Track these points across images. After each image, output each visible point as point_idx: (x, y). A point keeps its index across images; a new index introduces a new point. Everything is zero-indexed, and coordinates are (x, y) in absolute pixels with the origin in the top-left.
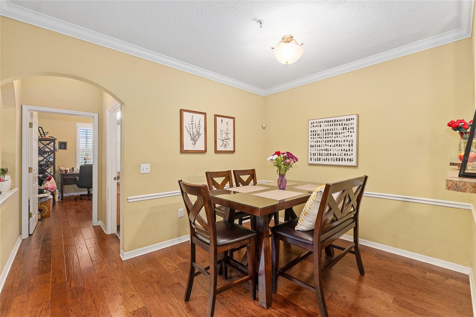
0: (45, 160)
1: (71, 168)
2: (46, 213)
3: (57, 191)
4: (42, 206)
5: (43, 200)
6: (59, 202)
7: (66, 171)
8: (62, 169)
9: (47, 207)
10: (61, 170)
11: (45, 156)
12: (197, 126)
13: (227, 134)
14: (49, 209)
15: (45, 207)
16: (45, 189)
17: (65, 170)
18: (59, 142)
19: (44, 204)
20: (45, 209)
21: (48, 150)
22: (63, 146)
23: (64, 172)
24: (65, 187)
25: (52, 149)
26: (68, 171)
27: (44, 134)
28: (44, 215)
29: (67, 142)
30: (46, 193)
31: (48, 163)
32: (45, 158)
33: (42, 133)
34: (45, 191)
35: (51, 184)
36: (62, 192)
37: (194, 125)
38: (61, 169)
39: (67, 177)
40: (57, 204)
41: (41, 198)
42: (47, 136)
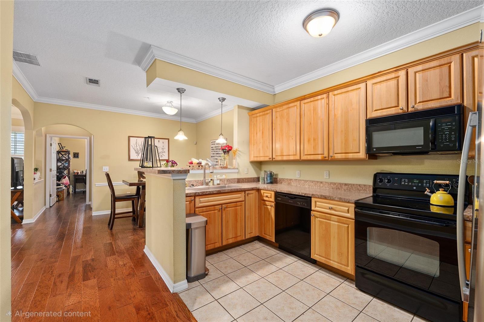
0: (62, 165)
1: (81, 171)
2: (61, 198)
3: (71, 186)
4: (59, 193)
5: (60, 190)
6: (72, 194)
7: (78, 173)
9: (62, 194)
10: (74, 172)
11: (63, 162)
12: (140, 145)
13: (163, 149)
14: (63, 195)
15: (61, 194)
16: (62, 183)
17: (77, 173)
18: (73, 153)
19: (60, 192)
21: (64, 158)
22: (76, 155)
23: (76, 174)
24: (78, 185)
25: (67, 158)
26: (79, 173)
27: (63, 148)
28: (60, 199)
29: (79, 153)
30: (62, 185)
31: (65, 167)
32: (63, 164)
33: (61, 147)
34: (61, 185)
35: (66, 180)
36: (75, 188)
37: (138, 145)
39: (78, 178)
40: (71, 196)
41: (58, 188)
42: (64, 150)
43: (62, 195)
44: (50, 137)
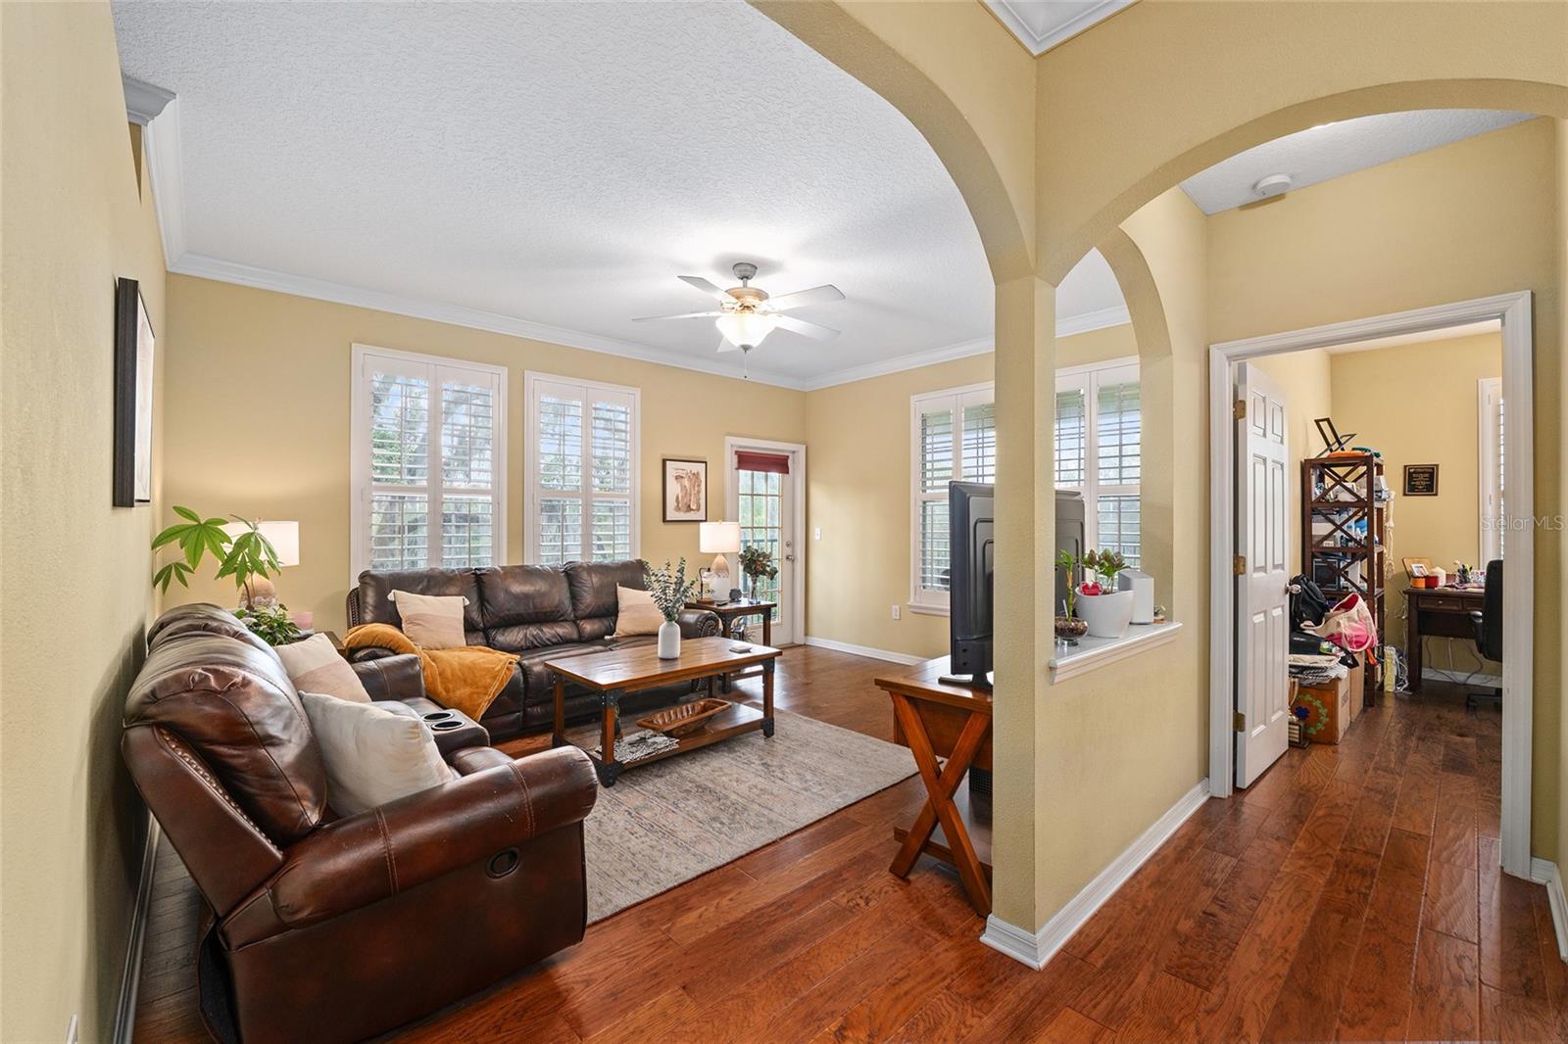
0: (1339, 534)
1: (1454, 570)
2: (1320, 726)
3: (1390, 652)
4: (1308, 698)
5: (1311, 679)
6: (1397, 697)
7: (1431, 581)
8: (1415, 570)
9: (1324, 704)
10: (1410, 575)
11: (1338, 520)
14: (1333, 715)
15: (1317, 703)
16: (1332, 638)
17: (1427, 577)
18: (1405, 467)
19: (1314, 692)
20: (1318, 715)
21: (1346, 497)
22: (1421, 480)
23: (1422, 584)
24: (1431, 643)
25: (1363, 493)
26: (1442, 582)
27: (1340, 444)
28: (1312, 731)
29: (1437, 466)
30: (1329, 653)
31: (1350, 544)
32: (1339, 527)
33: (1331, 439)
34: (1325, 645)
35: (1355, 621)
36: (1413, 661)
38: (1412, 572)
39: (1433, 607)
40: (1390, 704)
41: (1303, 669)
42: (1348, 449)
43: (1323, 711)
44: (1230, 358)
